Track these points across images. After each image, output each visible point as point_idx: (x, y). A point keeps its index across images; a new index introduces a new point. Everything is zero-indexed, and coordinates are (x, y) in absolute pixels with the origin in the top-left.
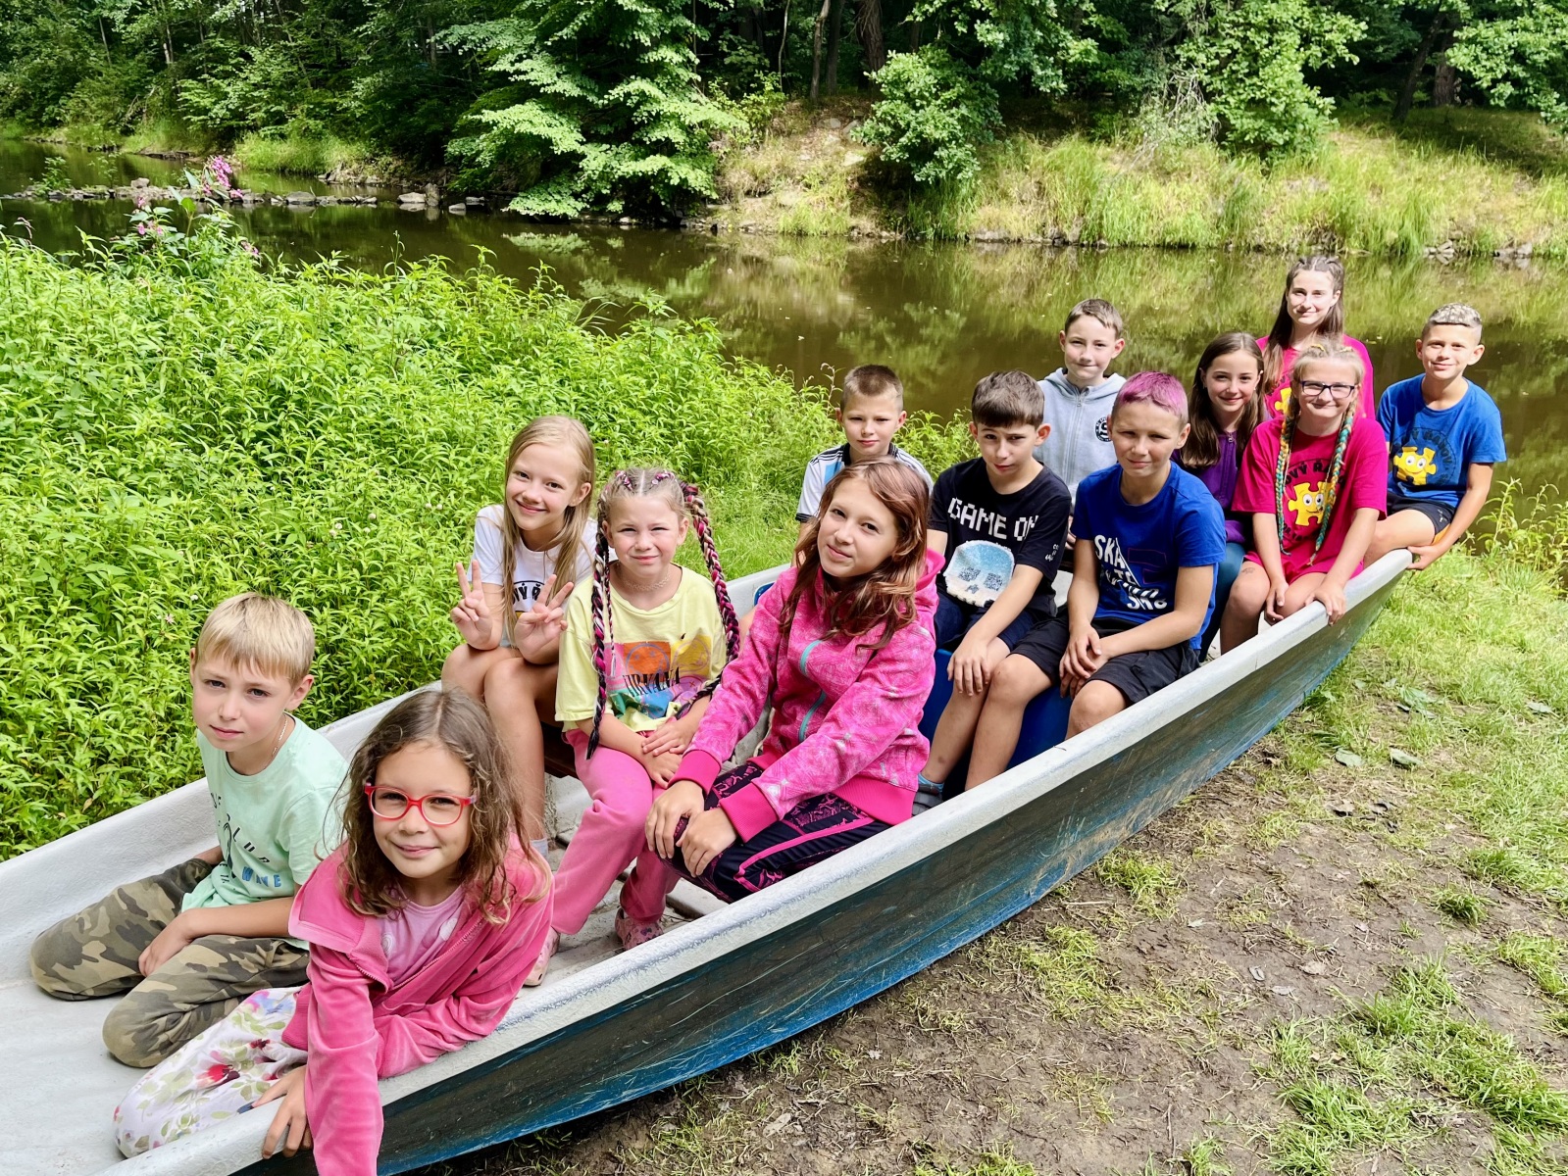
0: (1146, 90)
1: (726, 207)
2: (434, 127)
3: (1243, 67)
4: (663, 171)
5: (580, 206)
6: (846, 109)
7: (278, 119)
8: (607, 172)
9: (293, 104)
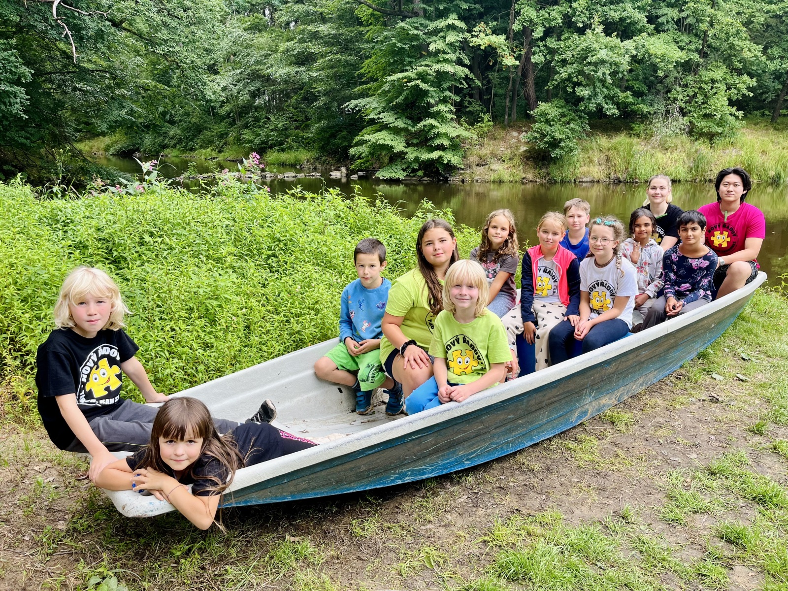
0: (655, 113)
1: (468, 172)
2: (344, 144)
3: (700, 99)
4: (440, 157)
5: (405, 174)
6: (520, 127)
7: (281, 143)
8: (417, 159)
9: (287, 137)
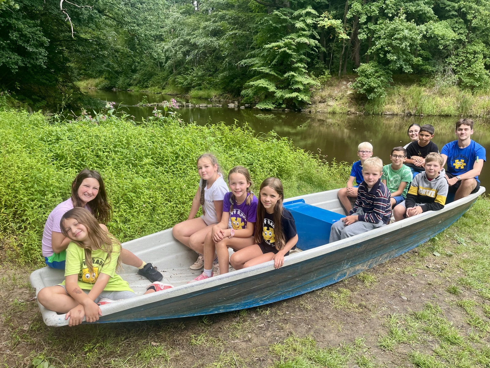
0: (436, 71)
1: (313, 106)
2: (238, 86)
3: (466, 64)
4: (297, 96)
5: (274, 106)
6: (348, 79)
7: (200, 85)
8: (282, 97)
9: (203, 81)
